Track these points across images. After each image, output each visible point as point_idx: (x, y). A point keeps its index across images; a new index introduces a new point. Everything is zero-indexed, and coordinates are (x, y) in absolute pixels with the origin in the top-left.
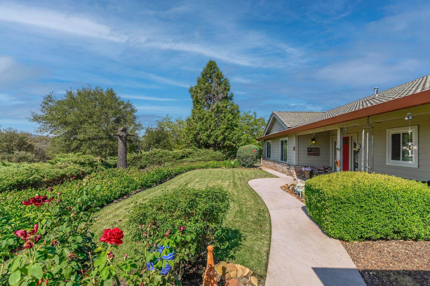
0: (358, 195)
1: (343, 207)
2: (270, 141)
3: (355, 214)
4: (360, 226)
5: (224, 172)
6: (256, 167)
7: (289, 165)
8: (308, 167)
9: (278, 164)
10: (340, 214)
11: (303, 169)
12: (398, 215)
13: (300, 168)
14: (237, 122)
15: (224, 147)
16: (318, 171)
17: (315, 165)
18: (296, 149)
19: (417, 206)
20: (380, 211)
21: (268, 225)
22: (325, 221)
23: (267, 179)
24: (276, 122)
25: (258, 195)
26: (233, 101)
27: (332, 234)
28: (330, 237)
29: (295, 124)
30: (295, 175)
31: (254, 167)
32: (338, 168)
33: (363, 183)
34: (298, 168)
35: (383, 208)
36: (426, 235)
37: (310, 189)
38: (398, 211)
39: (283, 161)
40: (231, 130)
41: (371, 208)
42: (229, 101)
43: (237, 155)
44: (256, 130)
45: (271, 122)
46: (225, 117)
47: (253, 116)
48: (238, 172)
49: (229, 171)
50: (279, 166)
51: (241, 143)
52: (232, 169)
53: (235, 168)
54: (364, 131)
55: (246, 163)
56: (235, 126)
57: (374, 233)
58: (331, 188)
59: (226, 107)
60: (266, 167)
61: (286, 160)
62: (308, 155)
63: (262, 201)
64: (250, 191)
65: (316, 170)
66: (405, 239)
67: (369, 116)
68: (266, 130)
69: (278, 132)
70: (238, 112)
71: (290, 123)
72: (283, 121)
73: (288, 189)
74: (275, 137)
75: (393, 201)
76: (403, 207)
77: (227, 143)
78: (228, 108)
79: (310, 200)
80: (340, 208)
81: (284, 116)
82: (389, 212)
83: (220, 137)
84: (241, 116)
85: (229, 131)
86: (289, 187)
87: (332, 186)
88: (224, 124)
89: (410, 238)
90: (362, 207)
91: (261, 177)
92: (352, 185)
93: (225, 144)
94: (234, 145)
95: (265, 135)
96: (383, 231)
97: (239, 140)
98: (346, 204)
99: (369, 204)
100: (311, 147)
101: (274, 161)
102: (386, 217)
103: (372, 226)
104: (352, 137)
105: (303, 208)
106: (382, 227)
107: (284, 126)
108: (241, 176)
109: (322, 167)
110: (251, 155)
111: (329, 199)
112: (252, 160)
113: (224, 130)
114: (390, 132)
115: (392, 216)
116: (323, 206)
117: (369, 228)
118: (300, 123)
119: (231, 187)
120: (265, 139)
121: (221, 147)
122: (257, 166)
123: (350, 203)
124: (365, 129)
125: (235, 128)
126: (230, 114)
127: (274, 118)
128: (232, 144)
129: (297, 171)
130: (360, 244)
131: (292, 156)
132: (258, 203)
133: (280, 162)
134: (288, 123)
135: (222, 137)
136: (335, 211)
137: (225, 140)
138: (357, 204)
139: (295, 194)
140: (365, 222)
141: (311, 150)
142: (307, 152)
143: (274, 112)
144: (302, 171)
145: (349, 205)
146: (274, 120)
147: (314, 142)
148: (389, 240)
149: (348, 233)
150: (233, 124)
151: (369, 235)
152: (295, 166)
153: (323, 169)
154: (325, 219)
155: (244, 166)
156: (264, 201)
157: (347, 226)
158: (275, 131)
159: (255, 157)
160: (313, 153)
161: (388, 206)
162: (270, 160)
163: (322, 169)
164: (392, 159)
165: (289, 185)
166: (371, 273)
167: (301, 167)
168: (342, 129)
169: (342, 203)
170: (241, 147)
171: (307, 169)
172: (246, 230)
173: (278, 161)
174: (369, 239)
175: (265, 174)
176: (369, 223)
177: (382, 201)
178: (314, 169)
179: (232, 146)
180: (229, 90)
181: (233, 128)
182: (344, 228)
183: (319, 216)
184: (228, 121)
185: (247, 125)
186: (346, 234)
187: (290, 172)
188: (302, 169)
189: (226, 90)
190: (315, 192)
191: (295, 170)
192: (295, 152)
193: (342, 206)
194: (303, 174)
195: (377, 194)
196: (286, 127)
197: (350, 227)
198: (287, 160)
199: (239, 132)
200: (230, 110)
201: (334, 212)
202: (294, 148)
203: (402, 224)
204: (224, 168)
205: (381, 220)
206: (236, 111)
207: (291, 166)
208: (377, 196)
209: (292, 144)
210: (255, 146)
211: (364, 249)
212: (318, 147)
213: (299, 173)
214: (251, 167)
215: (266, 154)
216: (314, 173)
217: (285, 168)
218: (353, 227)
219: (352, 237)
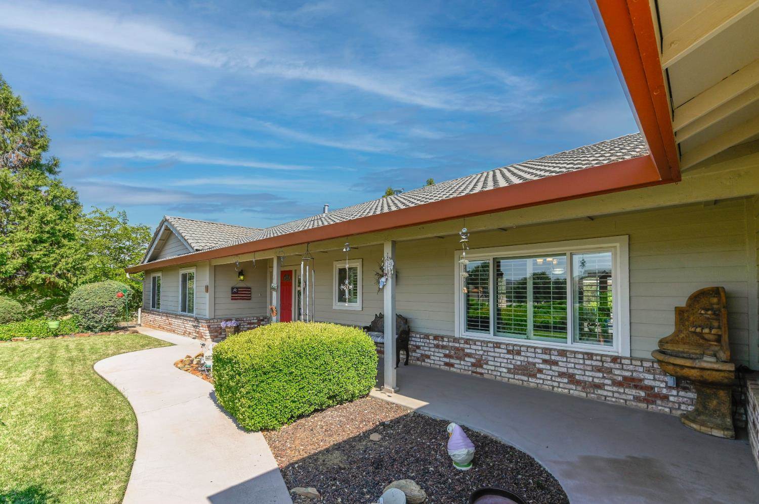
0: (287, 358)
1: (267, 378)
2: (159, 274)
3: (283, 385)
4: (289, 401)
5: (22, 349)
6: (124, 329)
7: (197, 319)
8: (231, 320)
9: (176, 318)
10: (262, 390)
11: (223, 324)
12: (333, 375)
13: (218, 323)
14: (73, 229)
15: (26, 288)
16: (248, 326)
17: (241, 316)
18: (211, 289)
19: (352, 359)
20: (313, 373)
21: (128, 449)
22: (240, 408)
23: (146, 352)
24: (173, 237)
25: (115, 389)
26: (58, 177)
27: (250, 426)
28: (248, 431)
29: (208, 244)
30: (209, 337)
31: (117, 329)
32: (274, 318)
33: (294, 339)
34: (213, 324)
35: (317, 369)
36: (361, 391)
37: (221, 360)
38: (333, 369)
39: (187, 313)
40: (51, 245)
41: (303, 372)
42: (47, 174)
43: (69, 306)
44: (128, 249)
45: (162, 236)
46: (30, 212)
47: (120, 220)
48: (67, 346)
49: (40, 346)
50: (175, 322)
51: (85, 278)
52: (48, 341)
53: (60, 337)
54: (303, 263)
55: (96, 322)
56: (64, 237)
57: (307, 406)
58: (250, 352)
59: (36, 189)
60: (150, 326)
61: (191, 311)
62: (232, 299)
63: (125, 399)
64: (96, 383)
65: (246, 324)
66: (341, 403)
67: (308, 243)
68: (151, 253)
69: (175, 257)
70: (76, 205)
71: (199, 241)
72: (186, 238)
73: (189, 365)
74: (171, 267)
75: (328, 357)
76: (338, 363)
77: (36, 276)
78: (43, 191)
79: (220, 379)
80: (263, 382)
81: (190, 227)
82: (324, 373)
83: (15, 261)
84: (84, 216)
85: (45, 247)
86: (192, 361)
87: (252, 350)
88: (27, 228)
89: (346, 400)
90: (291, 373)
91: (133, 349)
92: (280, 344)
93: (30, 280)
94: (61, 282)
95: (149, 261)
96: (317, 400)
97: (78, 269)
98: (271, 374)
99: (300, 368)
100: (238, 285)
101: (167, 314)
102: (320, 379)
103: (304, 397)
104: (296, 271)
105: (212, 395)
106: (316, 395)
107: (189, 247)
108: (74, 353)
109: (255, 318)
110: (111, 303)
111: (247, 370)
112: (113, 315)
113: (29, 246)
114: (337, 266)
115: (327, 377)
116: (237, 384)
117: (301, 401)
118: (219, 242)
119: (38, 384)
120: (147, 272)
121: (15, 287)
122: (126, 327)
123: (276, 371)
124: (304, 260)
125: (65, 242)
126: (50, 208)
127: (167, 229)
128: (52, 280)
129: (212, 329)
130: (291, 427)
131: (203, 303)
132: (113, 407)
133: (180, 316)
134: (197, 241)
135: (19, 261)
136: (255, 387)
137: (33, 270)
138: (286, 371)
139: (202, 371)
140: (295, 393)
141: (238, 291)
142: (230, 295)
143: (168, 218)
144: (221, 328)
145: (275, 374)
146: (167, 234)
147: (242, 277)
148: (325, 410)
149: (273, 417)
150: (60, 231)
151: (300, 412)
152: (208, 321)
153: (256, 321)
154: (241, 406)
155: (89, 328)
156: (129, 399)
157: (272, 406)
158: (169, 255)
159: (120, 308)
160: (241, 296)
161: (322, 364)
162: (159, 312)
163: (254, 321)
164: (339, 302)
165: (193, 356)
166: (296, 465)
167: (219, 321)
168: (279, 258)
169: (265, 374)
170: (82, 287)
171: (229, 324)
172: (64, 478)
173: (175, 312)
174: (300, 416)
175: (143, 342)
176: (301, 393)
177: (316, 360)
178: (243, 322)
179: (55, 285)
180: (44, 148)
181: (58, 243)
182: (268, 411)
183: (233, 402)
184: (42, 222)
185: (104, 236)
186: (271, 418)
187: (198, 333)
188: (220, 325)
189: (37, 147)
190: (227, 363)
191: (209, 327)
192: (208, 295)
193: (264, 377)
194: (223, 333)
195: (310, 351)
196: (193, 248)
197: (276, 407)
198: (193, 309)
199: (76, 251)
200: (50, 198)
201: (254, 390)
202: (207, 288)
203: (338, 385)
204: (22, 340)
205: (314, 386)
206: (68, 201)
207: (201, 321)
208: (310, 355)
209: (202, 280)
210: (123, 284)
211: (293, 434)
212: (249, 285)
213: (216, 331)
214: (110, 331)
215: (150, 299)
216: (241, 329)
217: (189, 325)
218: (280, 405)
219: (279, 421)
